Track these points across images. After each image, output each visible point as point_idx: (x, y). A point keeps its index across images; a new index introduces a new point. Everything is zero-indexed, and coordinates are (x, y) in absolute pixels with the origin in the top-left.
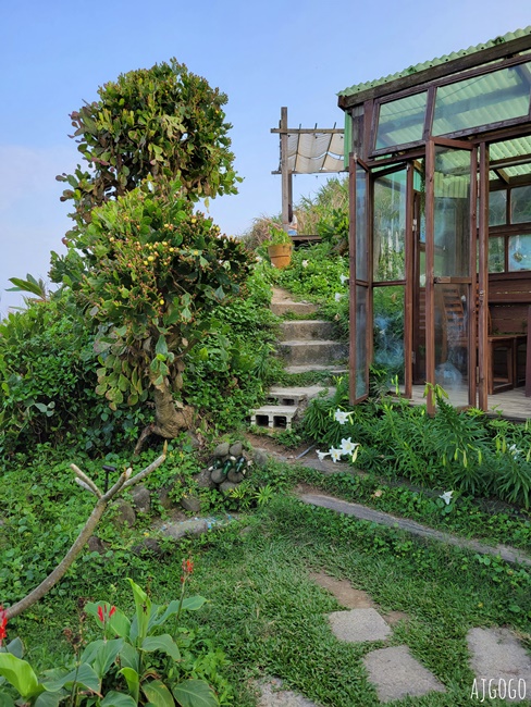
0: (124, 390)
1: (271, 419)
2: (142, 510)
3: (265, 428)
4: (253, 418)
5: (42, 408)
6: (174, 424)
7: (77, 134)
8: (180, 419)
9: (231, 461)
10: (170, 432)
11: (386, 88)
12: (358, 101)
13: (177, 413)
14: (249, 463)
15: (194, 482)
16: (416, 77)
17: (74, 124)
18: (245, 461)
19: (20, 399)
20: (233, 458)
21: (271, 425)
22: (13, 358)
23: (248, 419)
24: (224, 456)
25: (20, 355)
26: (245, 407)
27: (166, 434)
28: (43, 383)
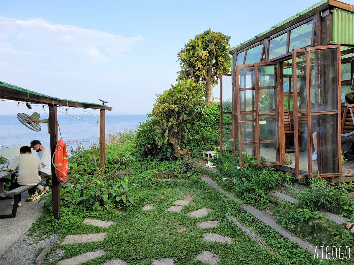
0: (162, 143)
1: (208, 155)
2: (165, 176)
3: (207, 158)
4: (204, 154)
5: (149, 146)
6: (179, 154)
7: (179, 60)
8: (181, 152)
9: (189, 166)
10: (178, 156)
11: (238, 49)
12: (233, 52)
13: (179, 151)
14: (194, 167)
15: (180, 170)
16: (243, 46)
17: (178, 57)
18: (193, 166)
19: (143, 143)
20: (190, 165)
21: (208, 157)
22: (145, 133)
23: (202, 154)
24: (188, 164)
25: (146, 132)
26: (202, 151)
27: (177, 157)
28: (151, 139)
